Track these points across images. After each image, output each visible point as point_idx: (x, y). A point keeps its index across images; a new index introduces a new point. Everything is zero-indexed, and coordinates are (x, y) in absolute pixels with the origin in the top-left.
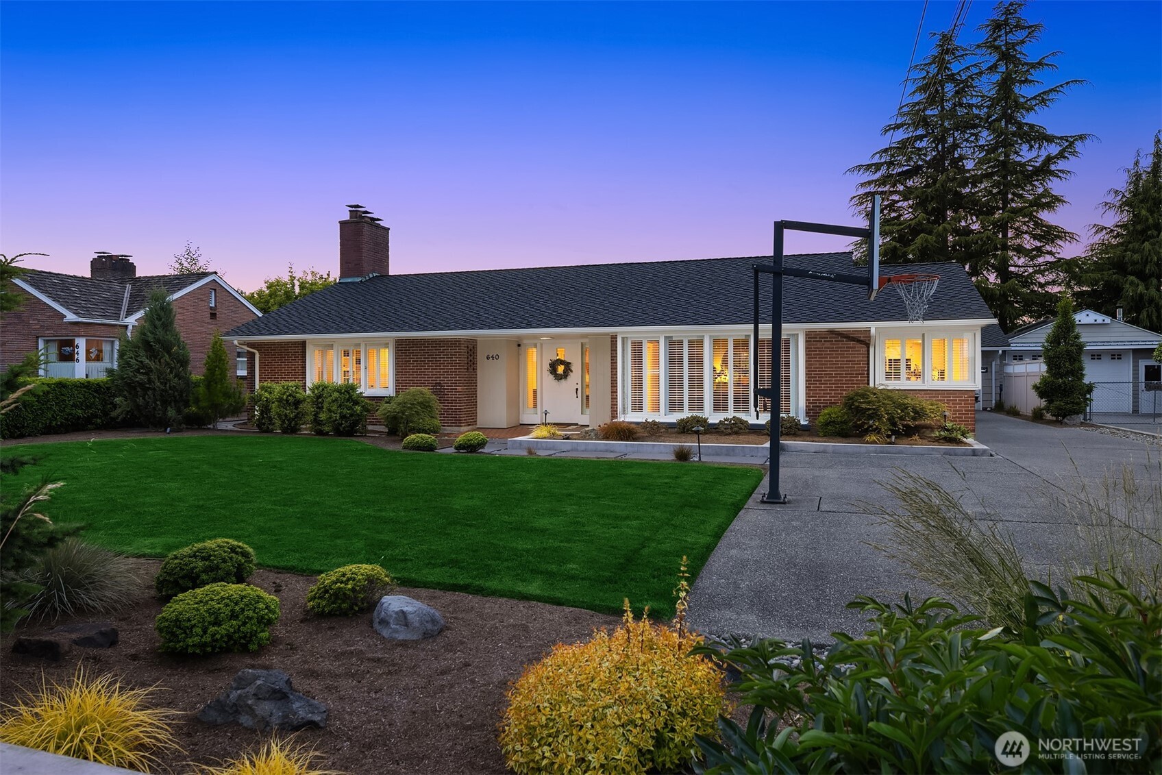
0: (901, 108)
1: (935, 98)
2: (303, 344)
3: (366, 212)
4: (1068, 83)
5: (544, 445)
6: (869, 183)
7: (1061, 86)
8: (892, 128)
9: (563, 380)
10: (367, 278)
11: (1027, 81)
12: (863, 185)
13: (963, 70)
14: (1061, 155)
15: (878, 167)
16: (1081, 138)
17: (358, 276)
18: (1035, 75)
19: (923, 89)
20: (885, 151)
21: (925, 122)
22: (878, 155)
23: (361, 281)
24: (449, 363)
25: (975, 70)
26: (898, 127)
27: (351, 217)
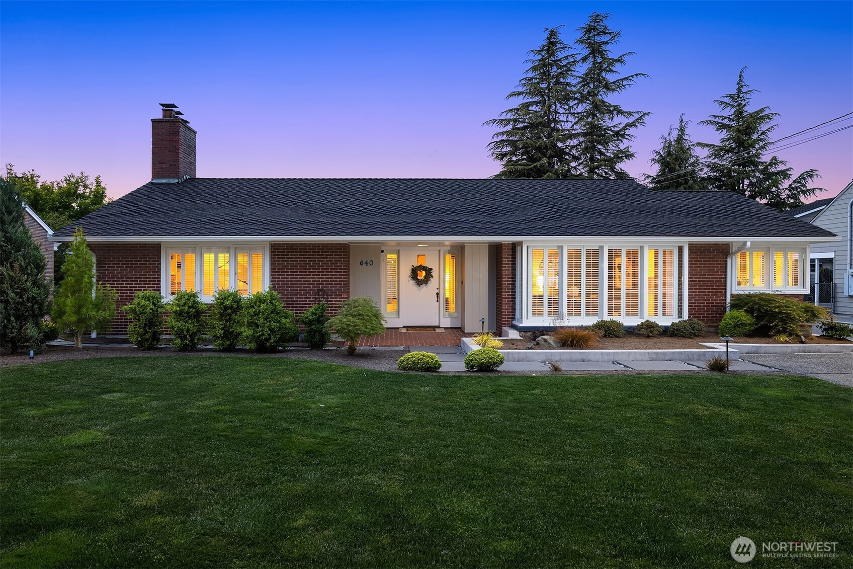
0: (520, 81)
1: (545, 76)
2: (157, 247)
3: (179, 113)
4: (636, 75)
5: (516, 356)
6: (502, 133)
7: (632, 76)
8: (515, 95)
9: (424, 285)
10: (183, 181)
11: (611, 71)
12: (498, 134)
13: (563, 58)
14: (633, 125)
15: (508, 121)
16: (648, 114)
17: (173, 177)
18: (617, 67)
19: (534, 69)
20: (511, 111)
21: (540, 93)
22: (505, 114)
23: (178, 183)
24: (334, 269)
25: (571, 60)
26: (519, 94)
27: (164, 116)
